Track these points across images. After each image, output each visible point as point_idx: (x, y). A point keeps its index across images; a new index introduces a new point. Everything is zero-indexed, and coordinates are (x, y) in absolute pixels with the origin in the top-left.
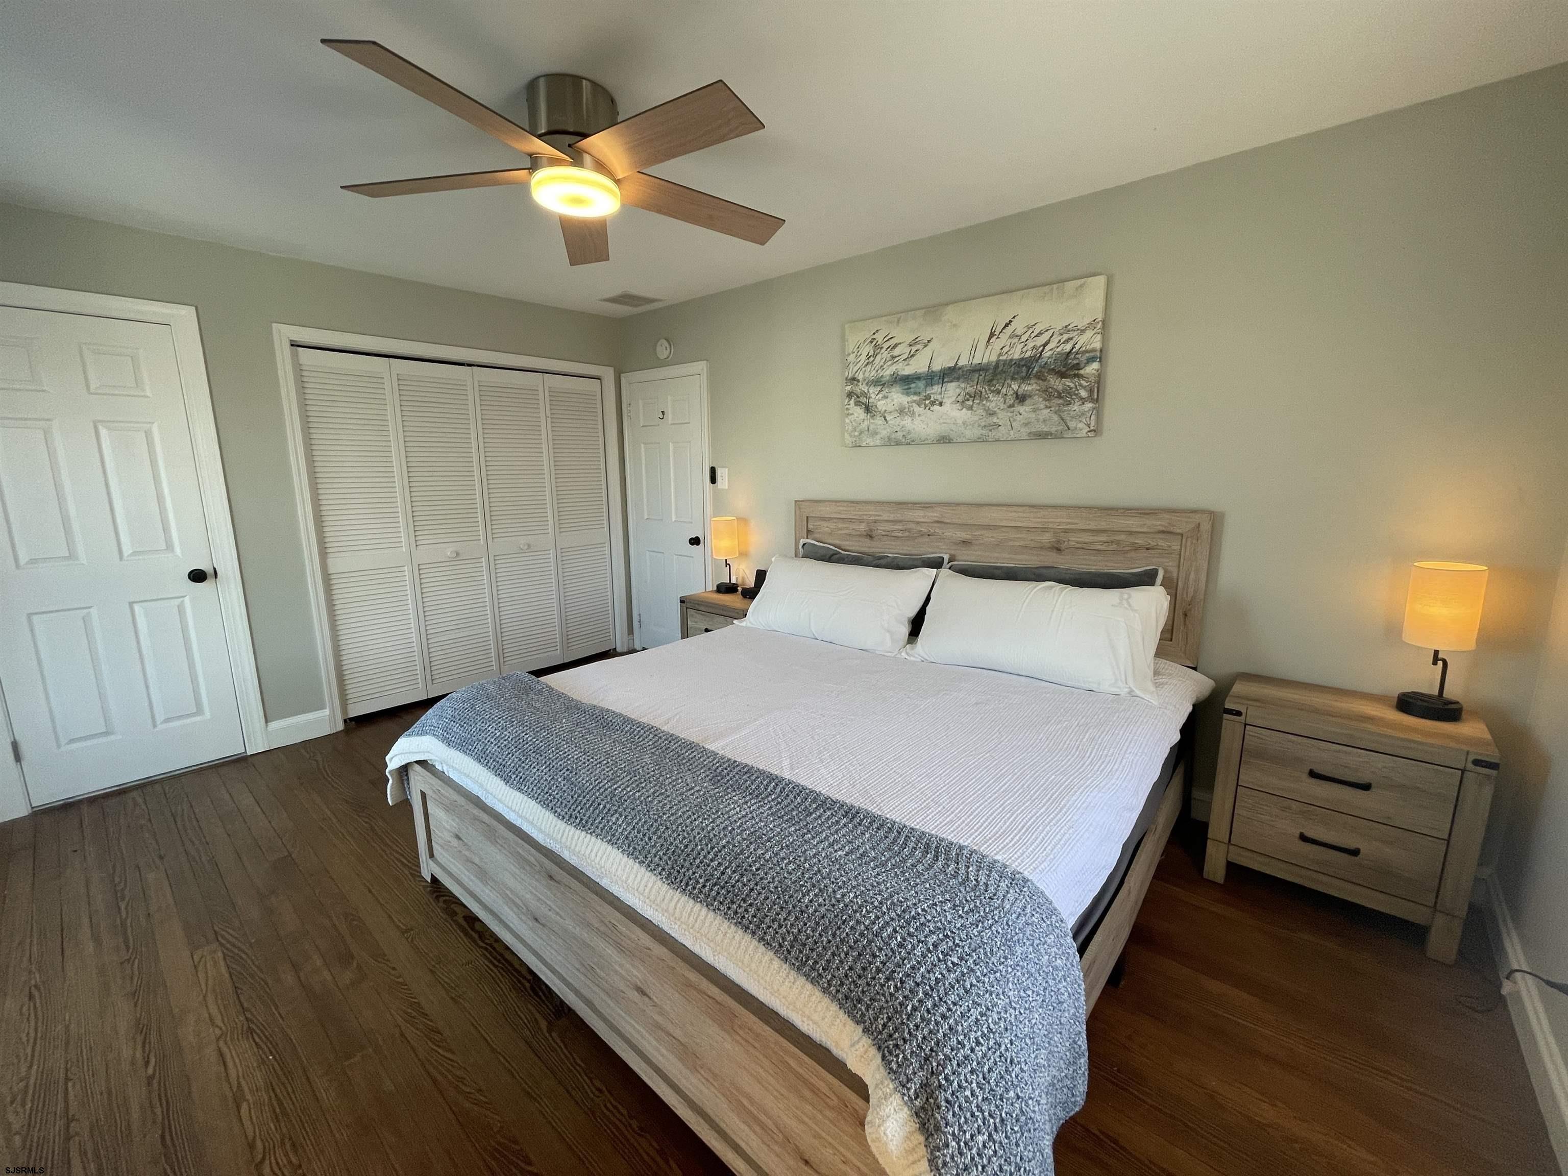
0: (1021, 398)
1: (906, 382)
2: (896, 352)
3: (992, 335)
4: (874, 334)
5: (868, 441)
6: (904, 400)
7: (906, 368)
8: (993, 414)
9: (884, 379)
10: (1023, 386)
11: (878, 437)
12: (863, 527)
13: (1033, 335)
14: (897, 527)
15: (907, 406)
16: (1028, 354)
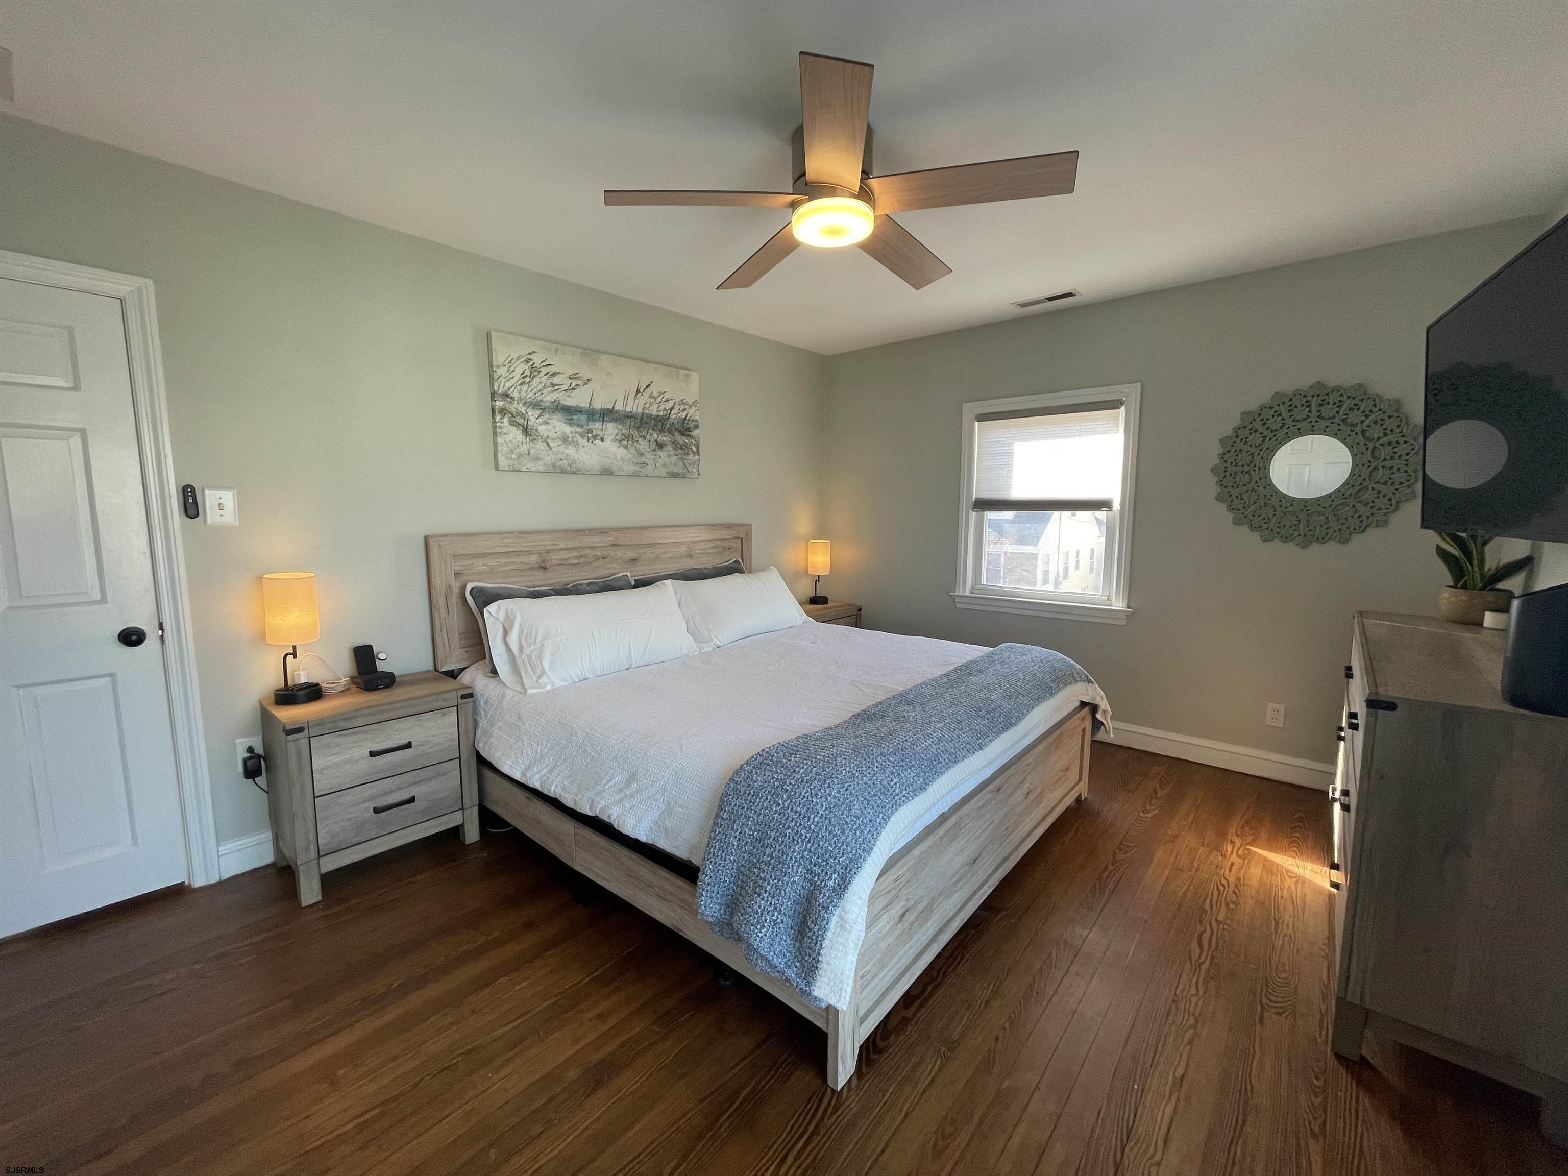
0: (660, 446)
1: (569, 412)
2: (556, 380)
3: (638, 391)
4: (530, 354)
5: (529, 465)
6: (568, 430)
7: (568, 399)
8: (642, 455)
9: (544, 405)
10: (660, 436)
11: (541, 463)
12: (534, 559)
13: (664, 400)
14: (571, 555)
15: (570, 436)
16: (661, 413)
